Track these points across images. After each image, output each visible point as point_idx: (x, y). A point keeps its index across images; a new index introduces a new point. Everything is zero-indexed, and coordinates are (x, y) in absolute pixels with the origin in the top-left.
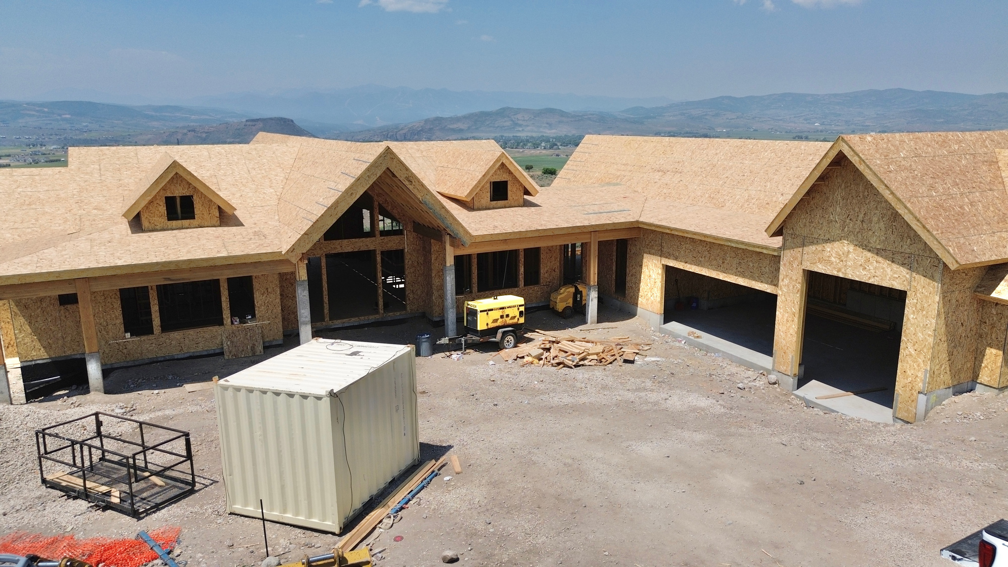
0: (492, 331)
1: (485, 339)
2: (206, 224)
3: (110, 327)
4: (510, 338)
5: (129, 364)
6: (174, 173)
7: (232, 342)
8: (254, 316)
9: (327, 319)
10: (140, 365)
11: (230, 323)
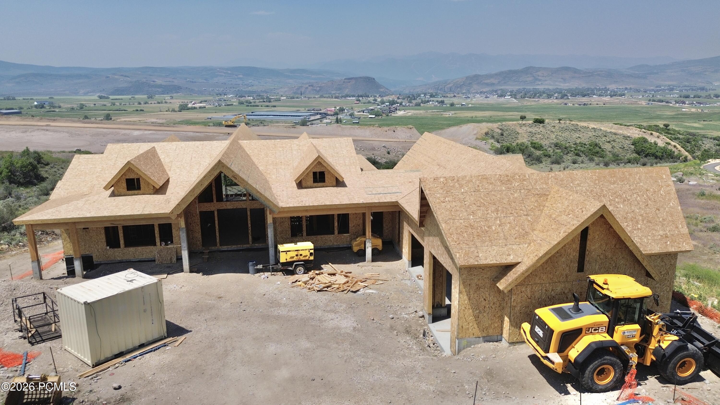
0: (290, 264)
1: (285, 268)
2: (146, 193)
3: (99, 243)
5: (109, 262)
6: (128, 167)
7: (160, 255)
8: (172, 242)
9: (218, 245)
10: (114, 263)
11: (159, 245)
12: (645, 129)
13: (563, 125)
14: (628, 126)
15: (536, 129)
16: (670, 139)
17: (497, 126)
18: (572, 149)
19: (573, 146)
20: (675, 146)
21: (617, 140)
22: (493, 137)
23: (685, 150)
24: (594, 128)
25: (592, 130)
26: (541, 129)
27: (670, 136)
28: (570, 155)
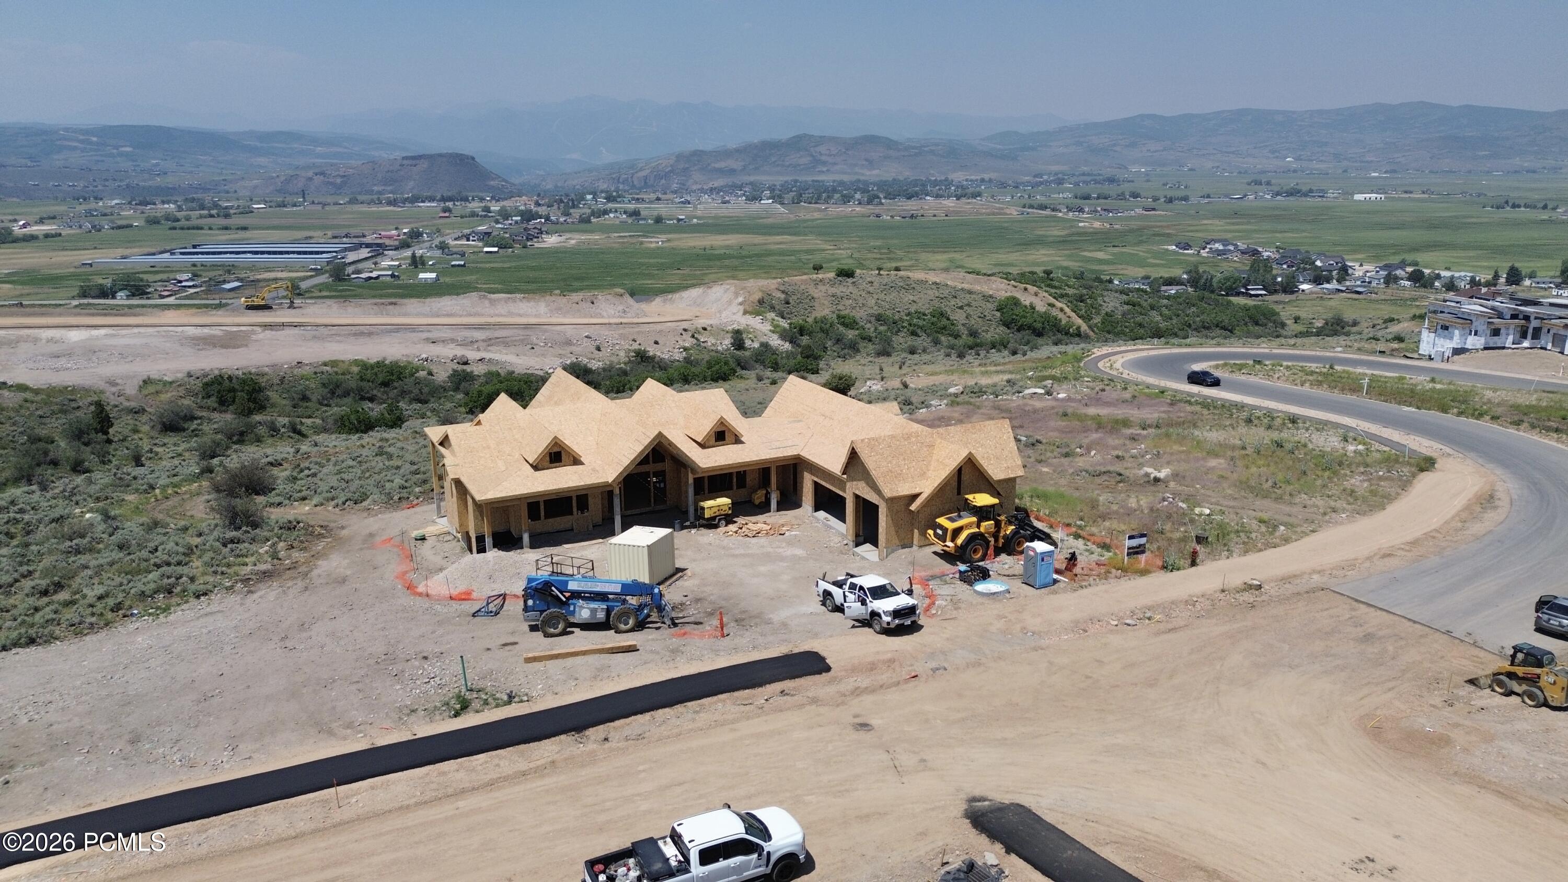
0: (713, 518)
1: (710, 522)
2: (568, 465)
4: (723, 522)
6: (554, 443)
8: (588, 510)
11: (576, 515)
12: (1014, 280)
13: (886, 280)
14: (989, 276)
15: (842, 289)
16: (1055, 298)
17: (777, 286)
18: (905, 324)
19: (905, 318)
20: (1062, 310)
21: (974, 303)
22: (773, 308)
23: (1078, 315)
24: (935, 283)
25: (933, 287)
26: (851, 289)
27: (1053, 291)
28: (903, 334)
